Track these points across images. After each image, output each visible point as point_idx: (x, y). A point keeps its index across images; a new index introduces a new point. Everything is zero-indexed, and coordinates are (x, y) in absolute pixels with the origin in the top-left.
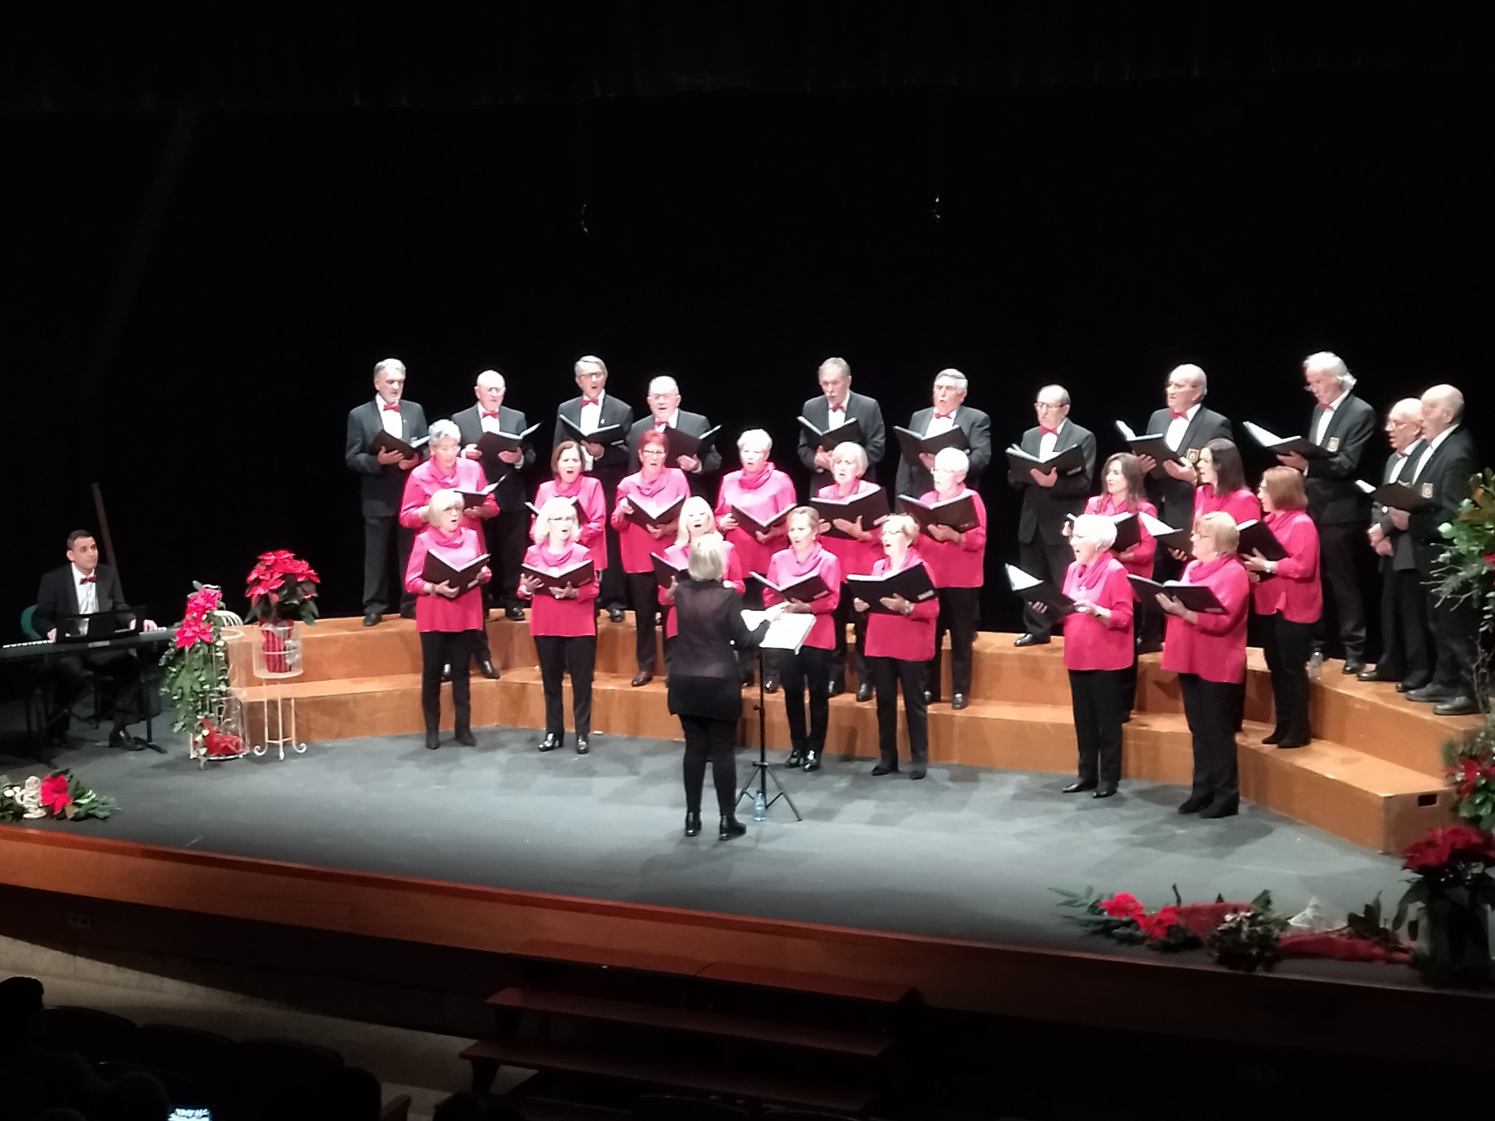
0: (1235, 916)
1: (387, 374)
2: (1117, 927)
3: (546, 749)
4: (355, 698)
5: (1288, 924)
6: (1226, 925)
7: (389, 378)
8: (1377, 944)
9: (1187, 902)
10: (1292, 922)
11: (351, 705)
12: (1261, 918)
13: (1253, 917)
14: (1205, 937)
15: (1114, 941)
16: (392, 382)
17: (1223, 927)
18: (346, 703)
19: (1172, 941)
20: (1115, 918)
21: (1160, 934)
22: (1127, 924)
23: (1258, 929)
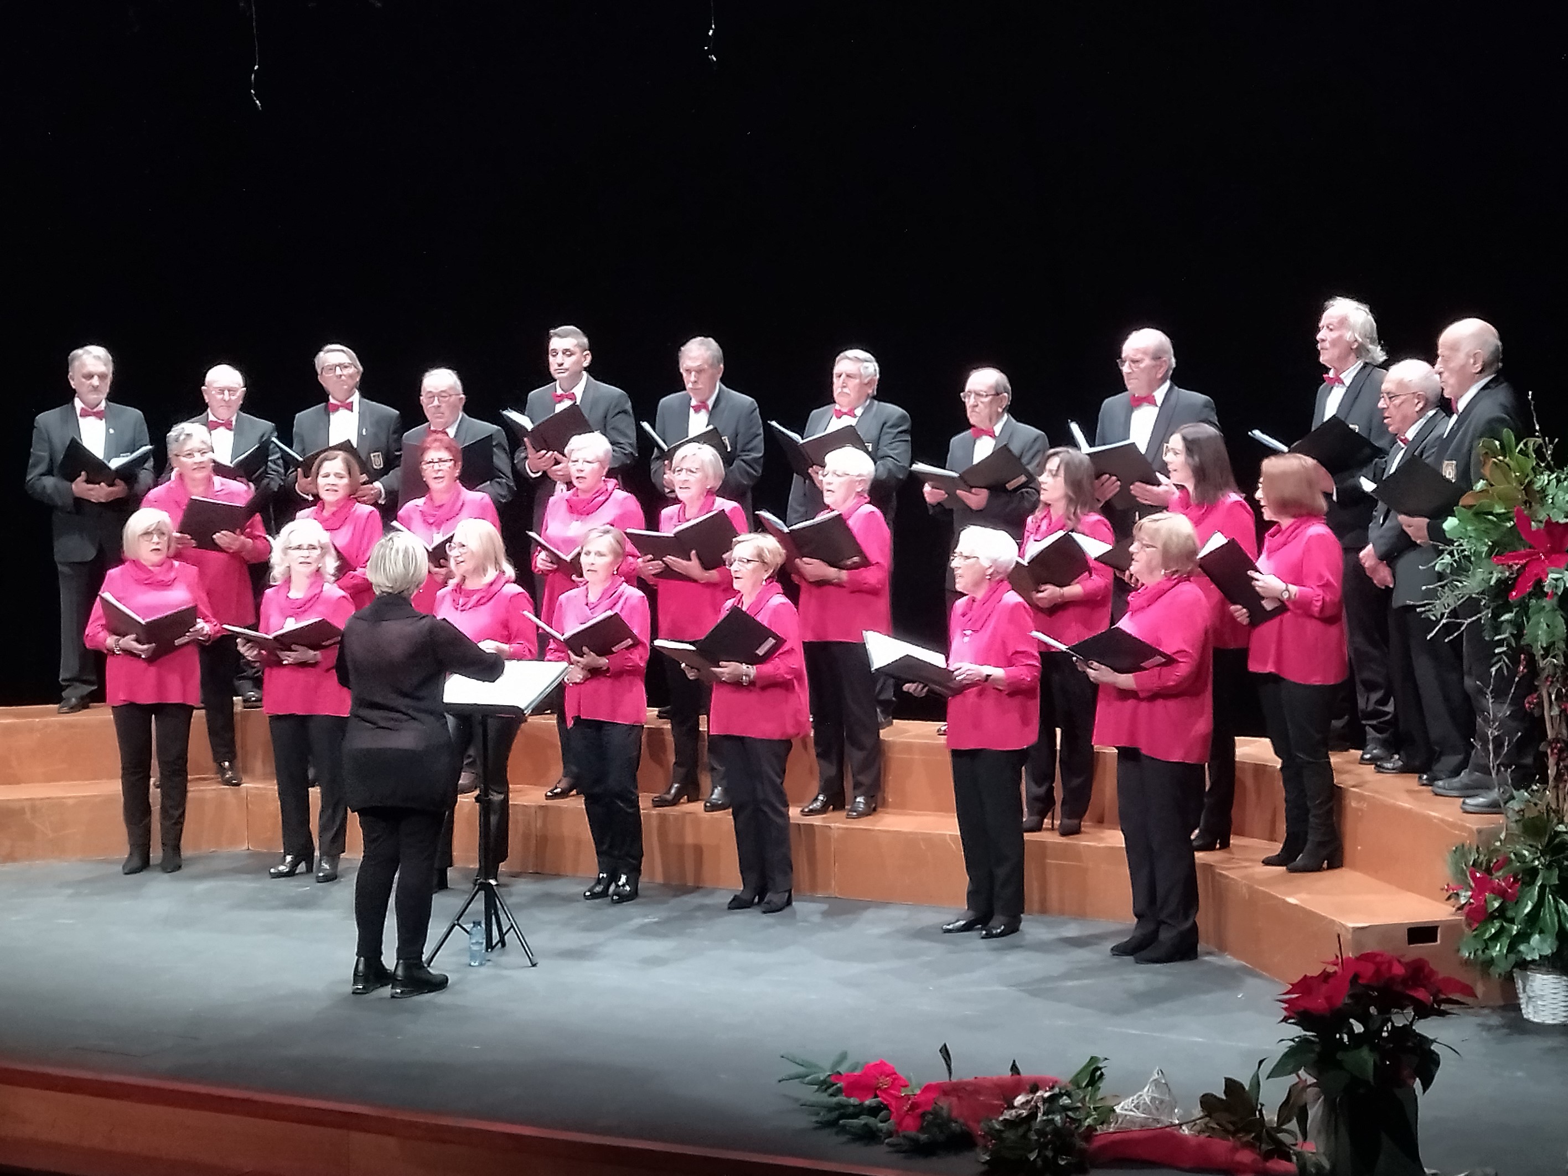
0: (1031, 1096)
1: (83, 365)
2: (855, 1116)
3: (281, 875)
4: (35, 806)
5: (1114, 1111)
6: (1013, 1112)
7: (85, 371)
8: (1249, 1146)
9: (964, 1072)
10: (1118, 1109)
11: (28, 815)
12: (1065, 1101)
13: (1053, 1098)
14: (979, 1130)
15: (844, 1138)
16: (90, 376)
17: (1008, 1115)
18: (22, 811)
19: (923, 1137)
20: (853, 1101)
21: (911, 1129)
22: (874, 1111)
23: (1058, 1118)
